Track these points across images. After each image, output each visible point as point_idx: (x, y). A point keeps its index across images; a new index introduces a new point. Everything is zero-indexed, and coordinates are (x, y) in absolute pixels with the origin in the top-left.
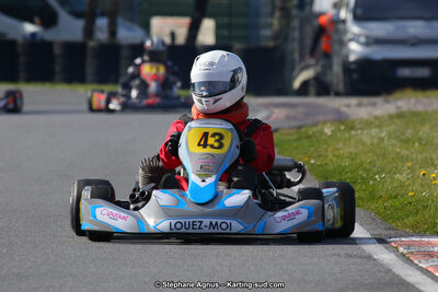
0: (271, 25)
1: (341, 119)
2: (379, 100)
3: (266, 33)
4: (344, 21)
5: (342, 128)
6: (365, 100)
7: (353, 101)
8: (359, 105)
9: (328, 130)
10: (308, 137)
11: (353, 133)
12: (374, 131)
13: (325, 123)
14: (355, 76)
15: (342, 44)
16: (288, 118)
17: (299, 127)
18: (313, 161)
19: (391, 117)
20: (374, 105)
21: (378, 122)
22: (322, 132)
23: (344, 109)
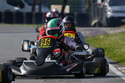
0: (85, 7)
1: (105, 34)
2: (116, 28)
3: (84, 9)
4: (106, 6)
5: (106, 36)
6: (112, 28)
7: (109, 29)
8: (111, 30)
9: (102, 37)
10: (96, 39)
11: (109, 38)
12: (115, 37)
13: (101, 35)
14: (109, 22)
15: (106, 12)
16: (90, 34)
17: (93, 36)
18: (97, 46)
19: (120, 33)
20: (115, 30)
21: (116, 35)
22: (100, 38)
23: (106, 31)
